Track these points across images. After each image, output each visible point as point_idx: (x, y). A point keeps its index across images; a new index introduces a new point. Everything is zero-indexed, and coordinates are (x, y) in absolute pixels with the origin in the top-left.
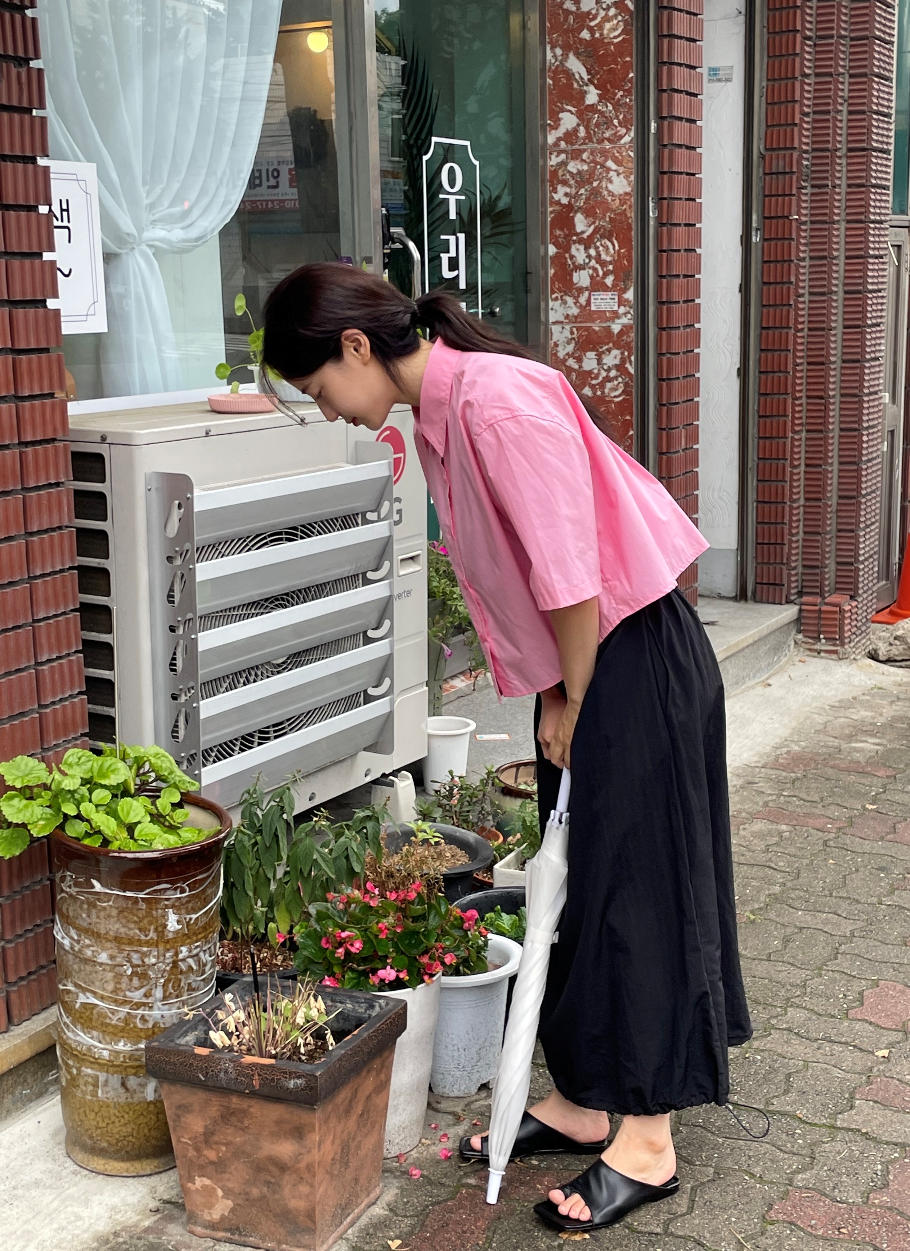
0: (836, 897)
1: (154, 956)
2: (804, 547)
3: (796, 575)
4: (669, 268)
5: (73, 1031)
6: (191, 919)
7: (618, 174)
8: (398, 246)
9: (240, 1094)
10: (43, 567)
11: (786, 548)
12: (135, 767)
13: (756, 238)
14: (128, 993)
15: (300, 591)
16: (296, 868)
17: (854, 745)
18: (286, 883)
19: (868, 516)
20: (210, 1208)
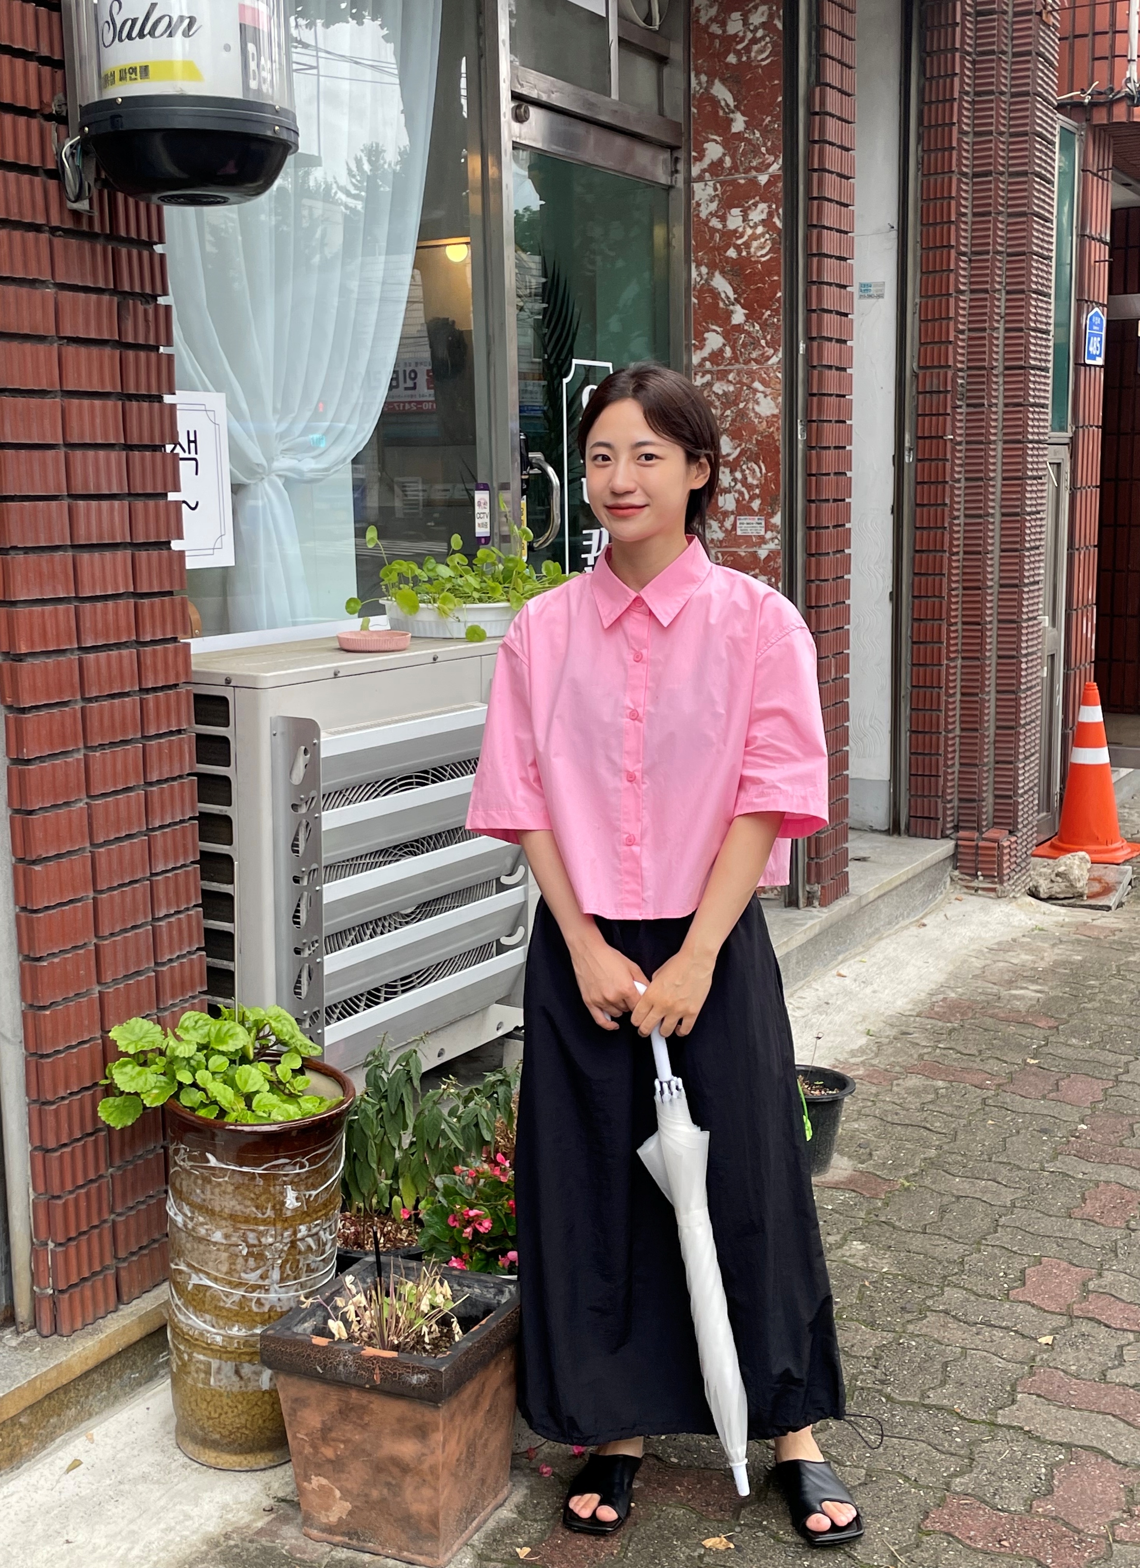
0: (995, 1162)
1: (271, 1236)
2: (960, 779)
3: (952, 808)
4: (818, 491)
5: (185, 1314)
6: (310, 1196)
7: (766, 396)
8: (536, 471)
9: (360, 1388)
10: (162, 819)
11: (941, 780)
12: (254, 1031)
13: (908, 459)
14: (243, 1275)
15: (430, 837)
16: (422, 1138)
17: (1014, 992)
18: (413, 1154)
19: (1027, 747)
20: (327, 1510)
